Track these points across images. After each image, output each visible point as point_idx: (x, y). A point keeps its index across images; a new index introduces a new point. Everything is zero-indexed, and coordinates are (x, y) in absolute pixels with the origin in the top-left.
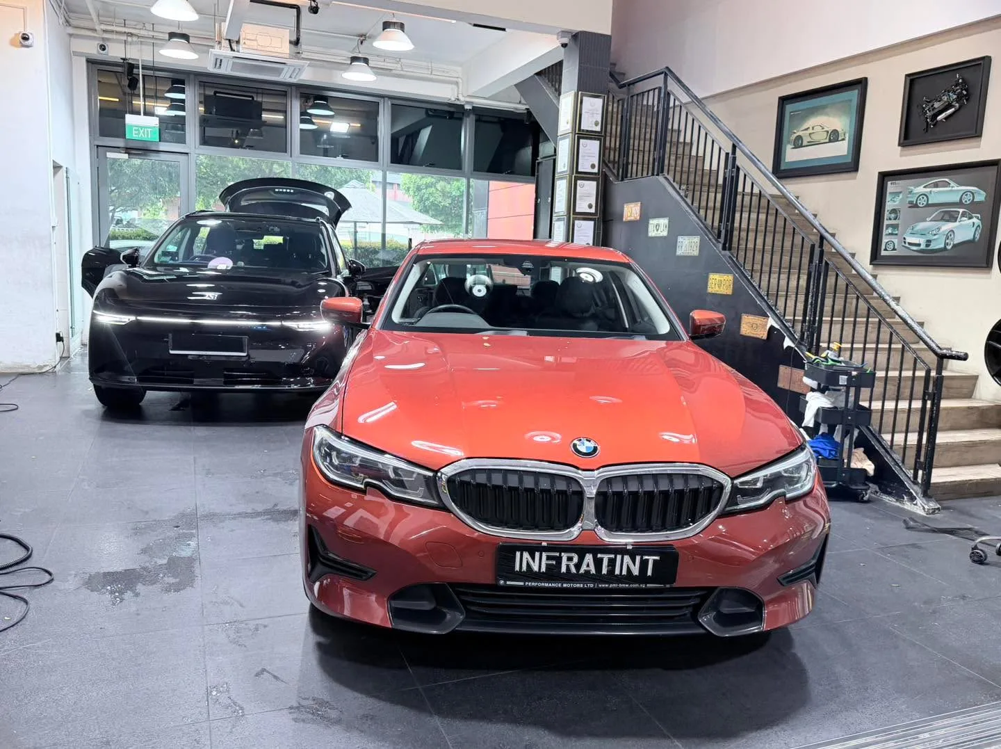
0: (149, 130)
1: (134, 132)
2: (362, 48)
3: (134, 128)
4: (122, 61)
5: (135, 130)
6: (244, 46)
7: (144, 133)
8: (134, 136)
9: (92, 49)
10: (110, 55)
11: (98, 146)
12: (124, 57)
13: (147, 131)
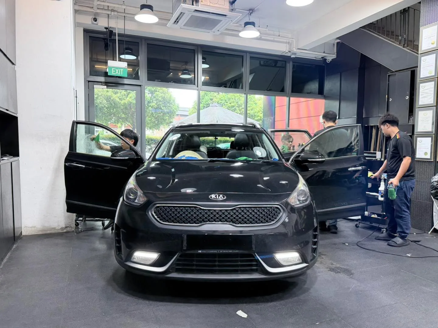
0: (122, 70)
1: (113, 71)
2: (251, 17)
3: (113, 69)
4: (105, 30)
5: (114, 70)
6: (202, 3)
7: (118, 71)
8: (113, 73)
9: (87, 21)
10: (99, 25)
11: (89, 81)
12: (107, 26)
13: (121, 71)
